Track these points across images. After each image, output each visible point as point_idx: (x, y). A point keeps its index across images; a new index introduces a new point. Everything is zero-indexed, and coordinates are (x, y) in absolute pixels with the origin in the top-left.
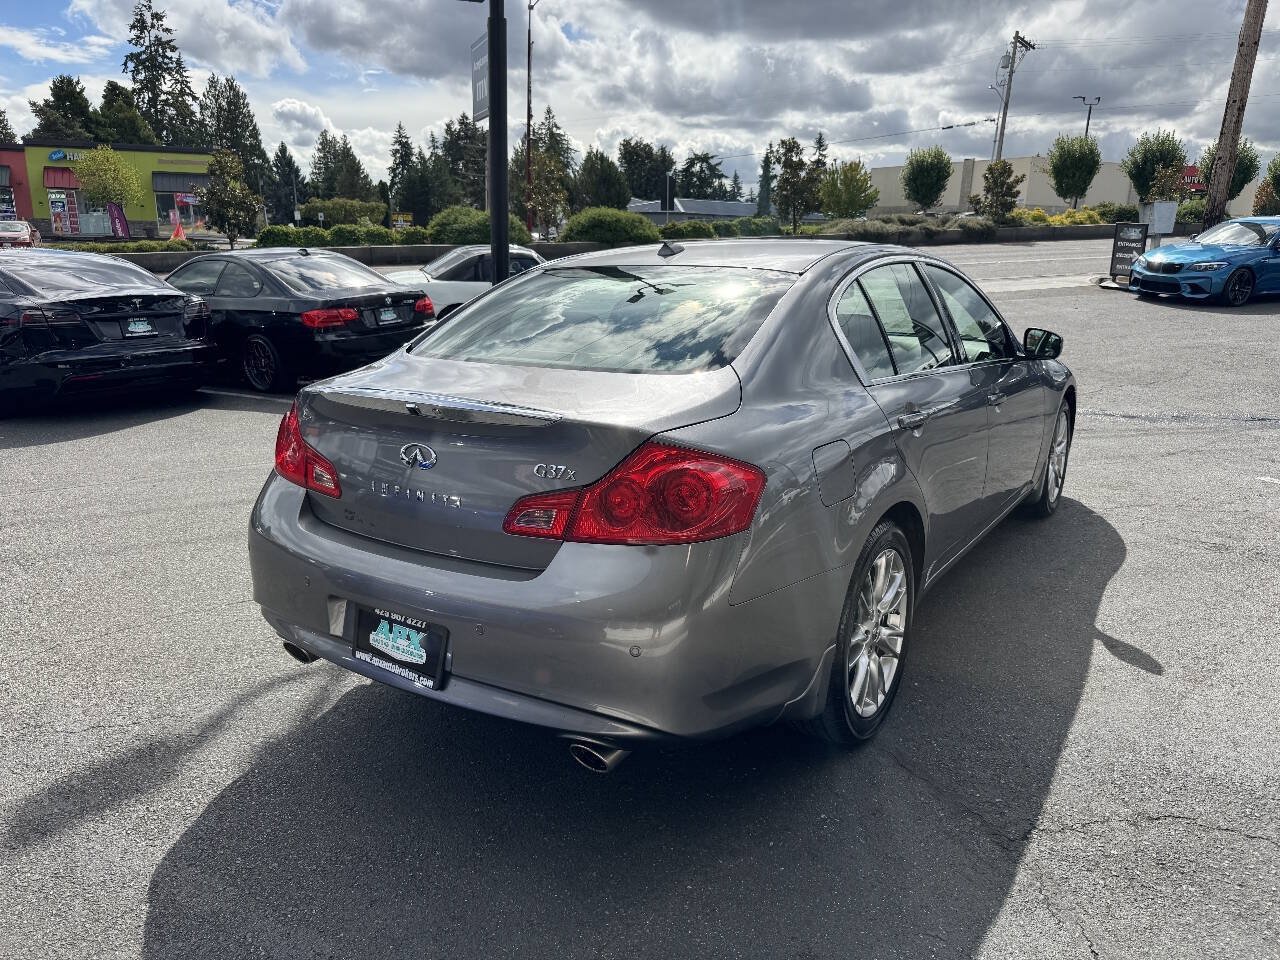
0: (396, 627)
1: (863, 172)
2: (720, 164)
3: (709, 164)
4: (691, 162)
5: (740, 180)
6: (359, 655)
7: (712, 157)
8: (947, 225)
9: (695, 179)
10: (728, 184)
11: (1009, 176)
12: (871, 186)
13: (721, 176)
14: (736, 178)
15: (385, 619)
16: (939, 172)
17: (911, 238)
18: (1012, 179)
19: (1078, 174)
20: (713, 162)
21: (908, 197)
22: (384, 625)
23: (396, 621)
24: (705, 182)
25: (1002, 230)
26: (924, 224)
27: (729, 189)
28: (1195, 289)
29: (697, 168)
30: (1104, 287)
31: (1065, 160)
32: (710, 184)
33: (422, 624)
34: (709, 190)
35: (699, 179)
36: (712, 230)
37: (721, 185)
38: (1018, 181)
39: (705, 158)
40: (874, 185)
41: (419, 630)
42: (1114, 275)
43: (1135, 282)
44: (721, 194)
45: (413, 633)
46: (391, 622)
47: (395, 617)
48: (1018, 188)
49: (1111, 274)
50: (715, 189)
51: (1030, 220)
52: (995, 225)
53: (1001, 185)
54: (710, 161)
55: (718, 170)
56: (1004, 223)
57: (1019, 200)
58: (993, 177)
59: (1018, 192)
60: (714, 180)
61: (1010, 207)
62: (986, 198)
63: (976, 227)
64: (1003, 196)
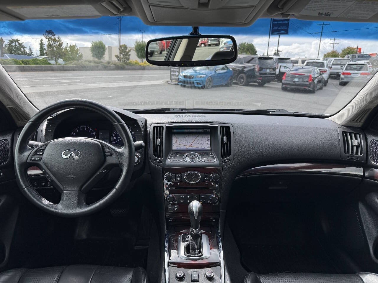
1: (76, 48)
4: (11, 42)
5: (32, 50)
7: (20, 40)
8: (110, 64)
9: (14, 48)
10: (27, 51)
12: (80, 53)
13: (24, 47)
14: (30, 49)
16: (102, 49)
17: (100, 68)
18: (127, 50)
19: (143, 52)
21: (93, 56)
24: (17, 49)
25: (127, 67)
26: (102, 63)
27: (28, 52)
28: (198, 84)
29: (13, 44)
30: (169, 84)
31: (139, 47)
32: (20, 50)
34: (20, 52)
35: (15, 48)
36: (21, 63)
38: (130, 51)
39: (17, 41)
42: (171, 80)
43: (180, 82)
44: (24, 53)
48: (129, 54)
49: (170, 80)
50: (22, 52)
51: (134, 64)
52: (124, 65)
53: (125, 52)
54: (19, 42)
55: (23, 45)
56: (127, 64)
57: (130, 57)
58: (122, 50)
59: (130, 55)
60: (21, 49)
61: (128, 59)
62: (121, 56)
63: (120, 65)
64: (126, 55)
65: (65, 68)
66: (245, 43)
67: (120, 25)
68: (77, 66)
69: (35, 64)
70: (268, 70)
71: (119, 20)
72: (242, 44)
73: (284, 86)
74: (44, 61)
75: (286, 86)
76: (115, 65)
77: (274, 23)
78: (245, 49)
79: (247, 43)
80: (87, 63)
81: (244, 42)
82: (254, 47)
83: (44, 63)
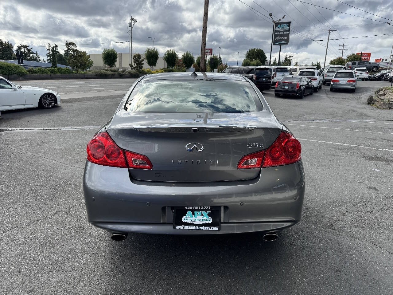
0: (195, 212)
1: (87, 55)
2: (31, 49)
3: (27, 48)
4: (20, 48)
5: (38, 55)
6: (177, 227)
7: (28, 46)
11: (140, 59)
12: (90, 59)
15: (190, 210)
16: (114, 56)
18: (141, 60)
19: (153, 59)
20: (29, 48)
22: (189, 213)
23: (196, 210)
24: (27, 55)
25: (140, 75)
29: (22, 50)
31: (149, 55)
32: (29, 56)
33: (208, 208)
35: (24, 53)
36: (48, 71)
37: (33, 56)
38: (143, 60)
39: (25, 47)
40: (91, 59)
41: (206, 211)
45: (204, 212)
46: (193, 211)
47: (195, 208)
48: (143, 62)
51: (147, 72)
52: (138, 73)
53: (138, 61)
54: (28, 47)
55: (31, 51)
56: (141, 72)
57: (144, 66)
58: (136, 59)
59: (143, 64)
60: (30, 54)
61: (141, 68)
62: (134, 65)
63: (134, 73)
64: (139, 64)
65: (86, 77)
66: (255, 49)
67: (132, 33)
68: (96, 74)
69: (60, 72)
70: (264, 79)
71: (131, 27)
72: (252, 50)
73: (276, 92)
74: (67, 70)
75: (278, 92)
76: (129, 73)
77: (276, 33)
78: (255, 54)
79: (256, 49)
80: (105, 71)
81: (253, 48)
82: (264, 52)
83: (67, 71)
